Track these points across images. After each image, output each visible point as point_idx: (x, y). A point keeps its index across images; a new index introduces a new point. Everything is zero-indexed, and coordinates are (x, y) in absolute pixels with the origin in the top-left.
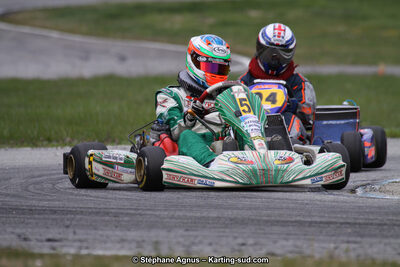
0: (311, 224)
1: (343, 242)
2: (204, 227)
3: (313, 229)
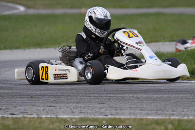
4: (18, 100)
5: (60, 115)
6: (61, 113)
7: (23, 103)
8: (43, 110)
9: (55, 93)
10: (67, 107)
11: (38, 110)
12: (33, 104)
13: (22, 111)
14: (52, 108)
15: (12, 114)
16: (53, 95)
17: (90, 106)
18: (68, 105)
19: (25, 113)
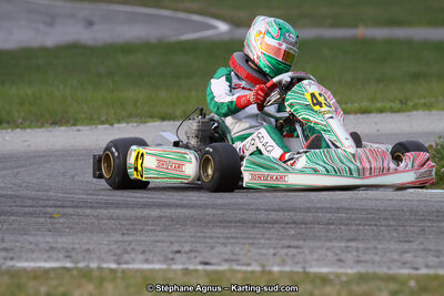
0: (255, 223)
1: (283, 247)
2: (141, 230)
3: (256, 230)
4: (218, 231)
5: (310, 266)
6: (314, 263)
7: (227, 238)
8: (274, 254)
9: (299, 217)
10: (328, 249)
11: (262, 254)
12: (251, 241)
13: (227, 257)
14: (294, 251)
15: (206, 264)
16: (295, 223)
17: (379, 246)
18: (329, 244)
19: (233, 261)
